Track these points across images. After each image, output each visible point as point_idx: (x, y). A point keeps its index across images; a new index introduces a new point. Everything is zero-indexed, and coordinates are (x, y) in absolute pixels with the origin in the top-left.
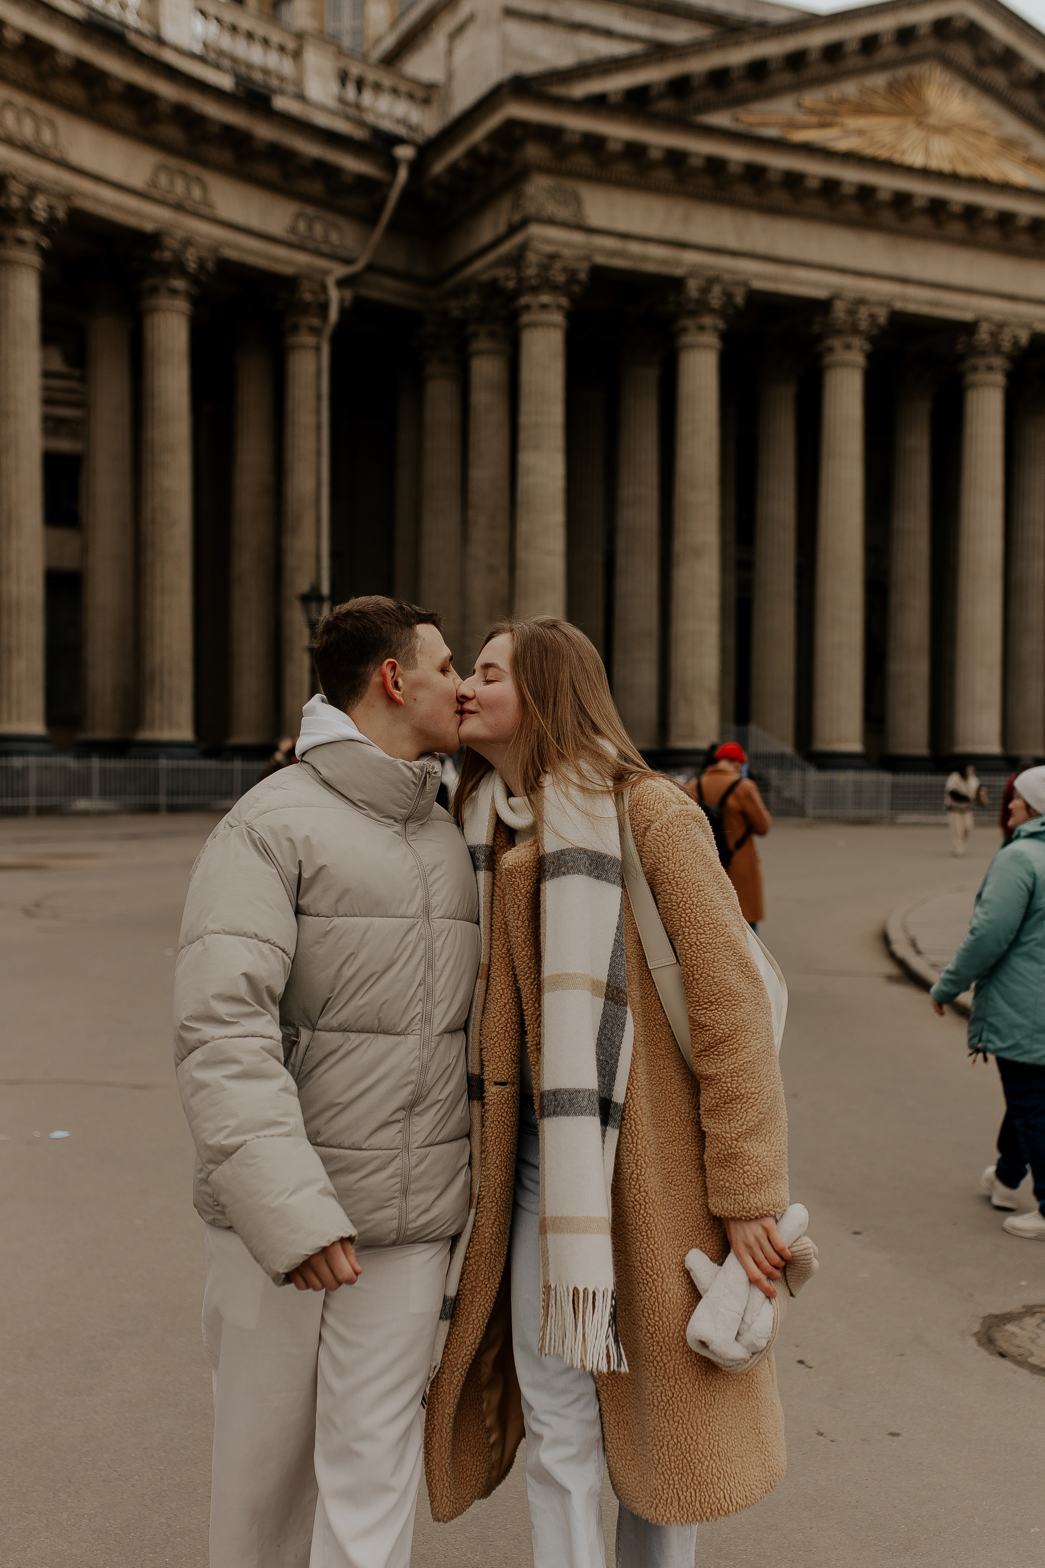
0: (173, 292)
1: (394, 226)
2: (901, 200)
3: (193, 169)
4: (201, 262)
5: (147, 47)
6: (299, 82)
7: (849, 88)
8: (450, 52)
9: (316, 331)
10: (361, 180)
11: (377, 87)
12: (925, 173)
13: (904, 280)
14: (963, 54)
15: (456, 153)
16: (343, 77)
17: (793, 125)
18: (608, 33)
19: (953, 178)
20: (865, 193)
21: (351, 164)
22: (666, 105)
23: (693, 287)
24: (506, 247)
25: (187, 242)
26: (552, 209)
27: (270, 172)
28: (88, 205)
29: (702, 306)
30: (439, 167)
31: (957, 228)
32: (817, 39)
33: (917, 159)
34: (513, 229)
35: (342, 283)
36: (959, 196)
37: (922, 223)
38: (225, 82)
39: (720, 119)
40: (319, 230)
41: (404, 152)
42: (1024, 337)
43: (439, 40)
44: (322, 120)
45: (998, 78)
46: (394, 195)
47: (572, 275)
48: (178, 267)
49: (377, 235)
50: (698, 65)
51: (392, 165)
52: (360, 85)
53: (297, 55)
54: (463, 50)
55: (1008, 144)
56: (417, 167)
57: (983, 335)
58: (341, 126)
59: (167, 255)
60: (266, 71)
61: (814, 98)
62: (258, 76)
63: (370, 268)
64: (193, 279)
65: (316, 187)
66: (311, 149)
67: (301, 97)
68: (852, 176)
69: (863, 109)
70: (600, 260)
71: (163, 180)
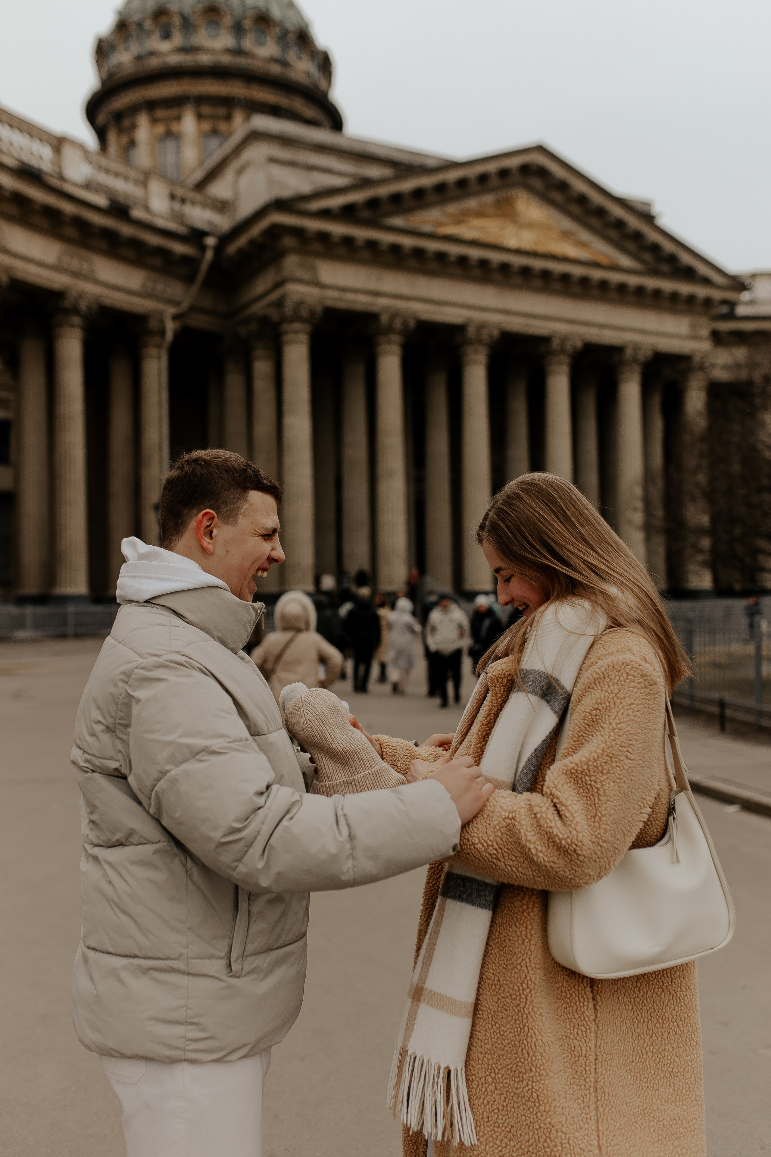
0: (72, 326)
1: (207, 284)
2: (505, 267)
3: (84, 253)
4: (90, 308)
5: (55, 182)
6: (146, 200)
7: (472, 203)
8: (235, 183)
9: (159, 347)
10: (186, 259)
11: (193, 203)
12: (518, 252)
13: (508, 312)
14: (537, 183)
15: (242, 241)
16: (173, 197)
17: (439, 224)
18: (329, 171)
19: (534, 254)
20: (484, 263)
21: (179, 248)
22: (366, 214)
23: (384, 319)
24: (274, 296)
25: (81, 296)
26: (300, 273)
27: (129, 253)
28: (21, 275)
29: (389, 330)
30: (232, 249)
31: (538, 282)
32: (452, 176)
33: (512, 243)
34: (278, 285)
35: (176, 318)
36: (538, 264)
37: (517, 280)
38: (101, 201)
39: (397, 221)
40: (160, 287)
41: (211, 241)
42: (579, 344)
43: (228, 176)
44: (161, 223)
45: (558, 196)
46: (204, 266)
47: (312, 312)
48: (75, 310)
49: (195, 289)
50: (384, 191)
51: (203, 248)
52: (183, 201)
53: (145, 184)
54: (245, 181)
55: (566, 235)
56: (219, 249)
57: (556, 344)
58: (172, 226)
59: (67, 304)
60: (126, 195)
61: (452, 208)
62: (121, 200)
63: (193, 309)
64: (84, 317)
65: (157, 262)
66: (154, 240)
67: (147, 208)
68: (475, 253)
69: (480, 214)
70: (330, 303)
71: (66, 259)
